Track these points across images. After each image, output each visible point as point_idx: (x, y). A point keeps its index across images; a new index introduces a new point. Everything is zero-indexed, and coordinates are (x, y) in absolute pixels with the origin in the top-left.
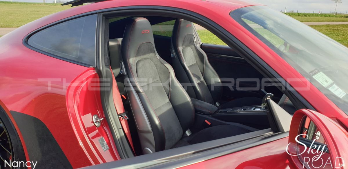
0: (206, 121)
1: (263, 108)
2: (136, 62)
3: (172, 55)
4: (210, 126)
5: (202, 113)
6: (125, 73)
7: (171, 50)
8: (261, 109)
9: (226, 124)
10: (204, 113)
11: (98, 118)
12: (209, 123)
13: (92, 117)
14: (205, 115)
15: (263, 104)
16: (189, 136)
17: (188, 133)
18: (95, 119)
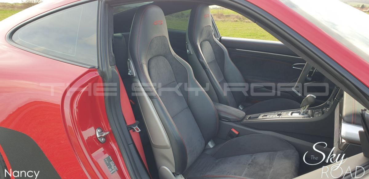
0: (233, 130)
1: (303, 113)
2: (148, 60)
3: (188, 51)
4: (238, 136)
5: (228, 120)
6: (135, 75)
7: (187, 46)
8: (300, 114)
9: (256, 133)
10: (230, 120)
11: (102, 132)
12: (237, 133)
13: (95, 131)
14: (231, 123)
15: (302, 108)
16: (212, 148)
17: (211, 145)
18: (99, 133)
